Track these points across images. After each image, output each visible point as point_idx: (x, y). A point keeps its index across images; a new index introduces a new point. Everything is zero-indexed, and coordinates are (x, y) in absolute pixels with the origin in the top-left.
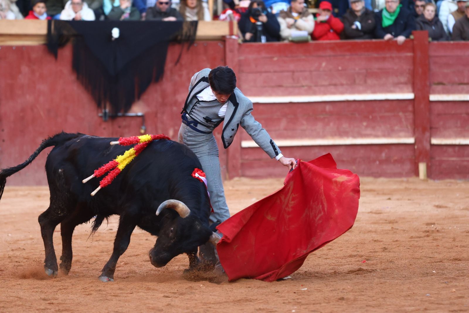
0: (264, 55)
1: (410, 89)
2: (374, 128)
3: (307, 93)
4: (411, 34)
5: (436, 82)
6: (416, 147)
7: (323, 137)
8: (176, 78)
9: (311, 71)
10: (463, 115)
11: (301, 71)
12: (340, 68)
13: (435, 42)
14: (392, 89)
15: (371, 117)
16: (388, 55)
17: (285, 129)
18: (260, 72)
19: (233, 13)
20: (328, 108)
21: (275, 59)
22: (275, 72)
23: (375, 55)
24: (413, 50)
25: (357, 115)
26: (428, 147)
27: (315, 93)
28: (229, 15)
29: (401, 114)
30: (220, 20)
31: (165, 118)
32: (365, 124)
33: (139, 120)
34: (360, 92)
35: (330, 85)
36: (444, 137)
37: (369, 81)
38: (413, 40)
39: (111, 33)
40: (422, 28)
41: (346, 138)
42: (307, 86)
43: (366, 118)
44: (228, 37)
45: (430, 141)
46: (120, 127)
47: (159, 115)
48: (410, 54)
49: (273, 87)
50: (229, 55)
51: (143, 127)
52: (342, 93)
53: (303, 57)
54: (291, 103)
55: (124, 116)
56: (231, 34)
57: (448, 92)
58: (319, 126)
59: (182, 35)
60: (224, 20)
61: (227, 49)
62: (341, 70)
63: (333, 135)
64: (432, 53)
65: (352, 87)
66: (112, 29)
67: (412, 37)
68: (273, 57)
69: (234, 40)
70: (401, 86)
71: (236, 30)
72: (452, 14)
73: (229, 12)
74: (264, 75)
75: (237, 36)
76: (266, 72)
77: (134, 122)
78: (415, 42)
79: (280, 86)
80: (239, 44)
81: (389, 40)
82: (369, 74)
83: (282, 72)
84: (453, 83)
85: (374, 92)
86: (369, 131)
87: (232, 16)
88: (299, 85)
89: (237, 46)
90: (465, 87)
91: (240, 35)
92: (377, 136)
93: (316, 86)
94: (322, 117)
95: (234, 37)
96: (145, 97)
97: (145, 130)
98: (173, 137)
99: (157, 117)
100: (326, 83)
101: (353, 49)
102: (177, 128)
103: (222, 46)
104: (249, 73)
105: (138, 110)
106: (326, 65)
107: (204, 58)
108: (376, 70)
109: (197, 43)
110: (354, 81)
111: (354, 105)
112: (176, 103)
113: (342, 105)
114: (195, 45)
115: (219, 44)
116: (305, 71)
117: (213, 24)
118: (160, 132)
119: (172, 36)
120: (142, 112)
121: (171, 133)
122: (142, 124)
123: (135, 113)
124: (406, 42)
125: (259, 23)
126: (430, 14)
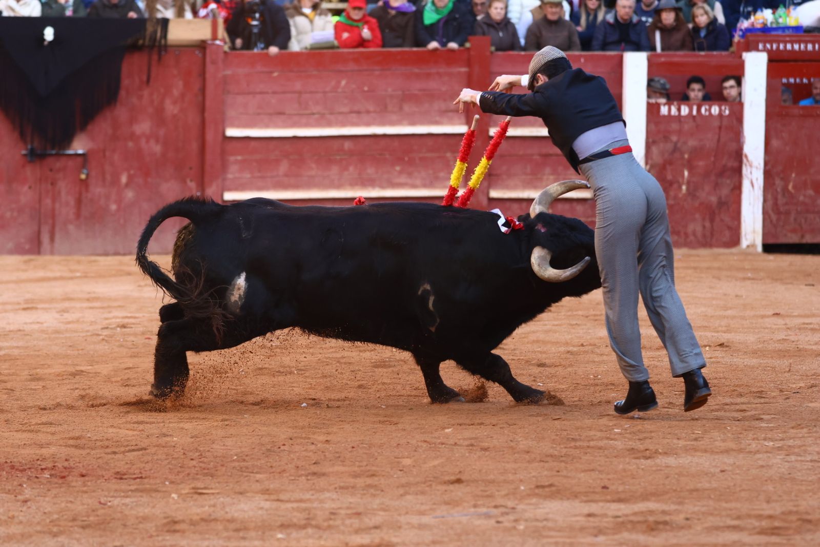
0: (259, 68)
1: (463, 119)
2: (410, 175)
3: (318, 124)
4: (466, 40)
7: (339, 187)
8: (134, 100)
9: (325, 93)
10: (535, 157)
11: (311, 92)
12: (366, 89)
13: (500, 53)
14: (438, 118)
15: (406, 159)
16: (434, 70)
17: (286, 175)
18: (254, 93)
19: (218, 7)
20: (347, 145)
21: (276, 74)
22: (274, 93)
23: (416, 70)
24: (469, 64)
25: (387, 156)
26: (485, 202)
27: (329, 124)
28: (212, 10)
29: (449, 155)
30: (199, 17)
31: (116, 157)
32: (398, 168)
33: (79, 160)
34: (392, 123)
35: (352, 112)
36: (508, 188)
37: (407, 108)
38: (468, 49)
39: (43, 35)
40: (484, 34)
41: (370, 189)
42: (319, 113)
43: (400, 160)
44: (210, 42)
45: (488, 193)
46: (51, 170)
47: (107, 154)
48: (464, 69)
49: (270, 114)
50: (210, 68)
51: (85, 171)
52: (368, 124)
53: (315, 73)
54: (295, 138)
55: (58, 155)
56: (215, 37)
58: (335, 170)
59: (144, 39)
60: (205, 17)
61: (208, 60)
62: (368, 91)
63: (353, 184)
64: (495, 68)
65: (382, 114)
66: (43, 29)
67: (468, 45)
68: (272, 72)
69: (218, 46)
70: (450, 114)
71: (221, 32)
73: (213, 6)
74: (258, 97)
75: (223, 40)
76: (261, 93)
77: (71, 163)
78: (472, 53)
79: (281, 113)
80: (225, 52)
81: (436, 50)
82: (407, 98)
83: (284, 93)
85: (413, 123)
86: (403, 179)
87: (217, 11)
88: (308, 112)
89: (222, 56)
91: (227, 40)
92: (414, 186)
93: (331, 114)
94: (338, 157)
95: (218, 42)
96: (90, 127)
97: (88, 175)
98: (127, 185)
99: (104, 156)
100: (346, 109)
101: (385, 61)
102: (132, 172)
103: (200, 55)
104: (238, 94)
105: (79, 147)
106: (347, 83)
107: (175, 72)
108: (416, 92)
109: (166, 51)
110: (386, 107)
111: (383, 142)
112: (133, 136)
113: (367, 141)
114: (163, 53)
115: (197, 52)
116: (316, 92)
117: (189, 22)
118: (108, 177)
119: (130, 41)
120: (83, 149)
121: (124, 179)
122: (84, 166)
123: (73, 150)
124: (459, 50)
125: (255, 23)
126: (499, 14)
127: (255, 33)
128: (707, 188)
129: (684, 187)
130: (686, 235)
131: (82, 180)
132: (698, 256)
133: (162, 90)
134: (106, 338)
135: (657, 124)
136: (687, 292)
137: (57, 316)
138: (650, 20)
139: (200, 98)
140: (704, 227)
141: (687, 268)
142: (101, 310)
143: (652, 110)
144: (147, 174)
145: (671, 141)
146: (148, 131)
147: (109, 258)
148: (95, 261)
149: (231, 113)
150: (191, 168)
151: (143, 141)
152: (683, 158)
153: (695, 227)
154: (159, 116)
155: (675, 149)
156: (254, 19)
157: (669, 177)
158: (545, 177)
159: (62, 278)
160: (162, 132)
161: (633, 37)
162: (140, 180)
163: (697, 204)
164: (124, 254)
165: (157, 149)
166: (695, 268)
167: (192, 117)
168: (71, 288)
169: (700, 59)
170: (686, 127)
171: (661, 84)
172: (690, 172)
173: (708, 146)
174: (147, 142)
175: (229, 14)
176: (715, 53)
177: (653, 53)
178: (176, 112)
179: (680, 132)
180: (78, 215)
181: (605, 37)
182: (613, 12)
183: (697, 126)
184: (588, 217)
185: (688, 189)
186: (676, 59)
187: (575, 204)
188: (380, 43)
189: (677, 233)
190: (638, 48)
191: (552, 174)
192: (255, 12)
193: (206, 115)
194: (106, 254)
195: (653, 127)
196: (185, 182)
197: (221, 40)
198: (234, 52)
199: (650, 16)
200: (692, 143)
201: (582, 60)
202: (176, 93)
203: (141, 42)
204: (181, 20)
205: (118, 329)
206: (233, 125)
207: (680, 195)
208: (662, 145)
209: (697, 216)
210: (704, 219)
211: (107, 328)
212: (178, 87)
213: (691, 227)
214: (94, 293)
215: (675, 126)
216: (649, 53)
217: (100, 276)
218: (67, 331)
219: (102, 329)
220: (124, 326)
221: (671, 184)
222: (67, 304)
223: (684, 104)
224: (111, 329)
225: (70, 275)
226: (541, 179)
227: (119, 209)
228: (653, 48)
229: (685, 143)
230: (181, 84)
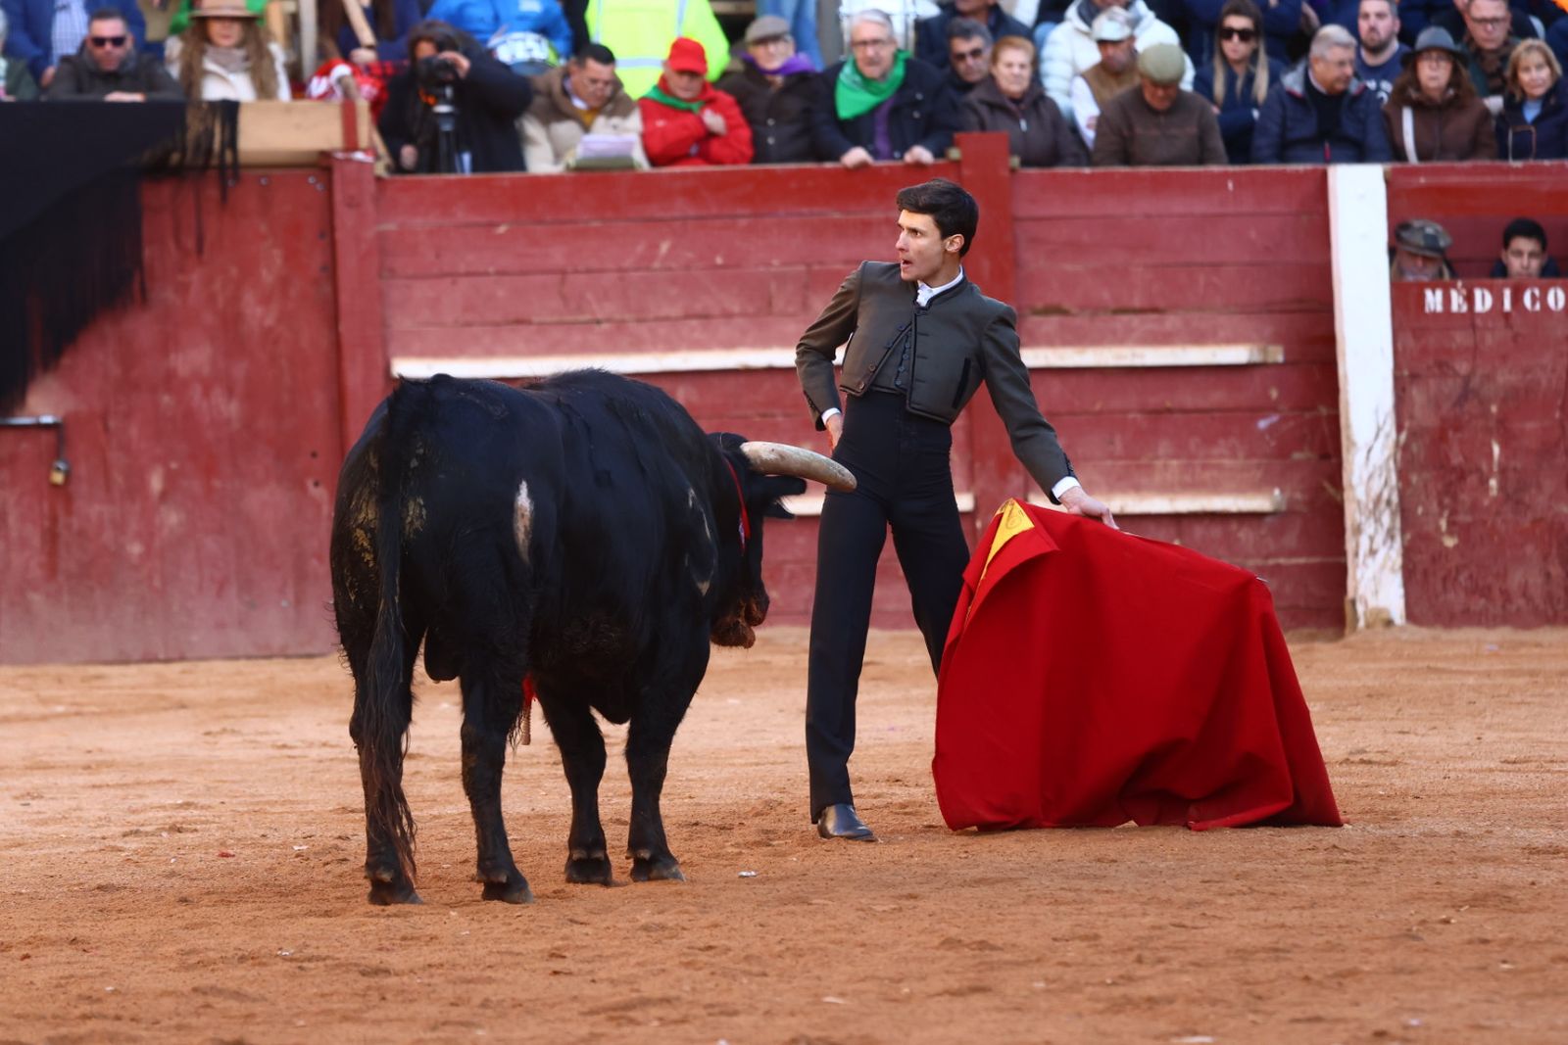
0: (461, 215)
3: (611, 346)
4: (952, 143)
5: (1039, 305)
6: (979, 524)
8: (170, 295)
9: (622, 271)
10: (1131, 416)
11: (589, 271)
12: (719, 260)
13: (1033, 171)
16: (877, 215)
18: (454, 275)
19: (353, 75)
21: (502, 229)
22: (501, 273)
23: (837, 216)
25: (780, 419)
27: (640, 346)
28: (340, 80)
30: (310, 97)
31: (134, 431)
33: (46, 438)
34: (786, 341)
35: (688, 316)
38: (957, 163)
40: (983, 126)
42: (610, 320)
44: (340, 155)
47: (112, 424)
49: (497, 324)
50: (345, 218)
51: (61, 466)
52: (730, 345)
53: (595, 224)
56: (351, 145)
57: (1078, 339)
59: (184, 151)
60: (324, 97)
61: (338, 197)
62: (724, 267)
64: (1023, 208)
65: (761, 323)
67: (955, 154)
68: (493, 225)
69: (361, 163)
71: (366, 131)
72: (1084, 76)
73: (341, 70)
74: (464, 282)
75: (371, 150)
76: (468, 274)
77: (27, 447)
78: (966, 172)
79: (519, 322)
80: (379, 179)
82: (817, 280)
83: (524, 273)
84: (1095, 309)
87: (352, 82)
88: (586, 317)
89: (371, 188)
90: (1135, 320)
91: (382, 149)
93: (640, 321)
95: (359, 156)
96: (66, 361)
97: (68, 475)
98: (164, 496)
99: (106, 429)
100: (675, 311)
101: (762, 195)
102: (174, 465)
103: (319, 187)
104: (415, 277)
105: (43, 407)
106: (673, 248)
107: (263, 228)
108: (839, 267)
109: (236, 177)
110: (770, 304)
111: (768, 385)
112: (169, 381)
113: (731, 383)
114: (230, 183)
115: (311, 180)
116: (601, 271)
117: (288, 110)
118: (118, 479)
119: (146, 156)
120: (54, 415)
121: (156, 483)
122: (57, 454)
123: (30, 415)
124: (934, 166)
125: (443, 109)
126: (1017, 77)
127: (447, 134)
128: (1549, 485)
129: (1493, 483)
130: (1507, 597)
131: (55, 486)
132: (1538, 645)
133: (234, 271)
134: (135, 858)
135: (1418, 333)
136: (1516, 730)
137: (17, 807)
138: (1387, 86)
139: (327, 289)
140: (1548, 575)
141: (1513, 673)
142: (120, 792)
143: (1405, 300)
144: (209, 471)
145: (1456, 374)
146: (206, 370)
147: (133, 669)
148: (98, 677)
149: (401, 323)
150: (314, 455)
151: (196, 391)
152: (1486, 414)
153: (1527, 576)
154: (230, 332)
155: (1466, 394)
156: (441, 99)
157: (1457, 459)
158: (1159, 463)
159: (24, 719)
160: (240, 370)
161: (1350, 128)
162: (196, 485)
163: (1526, 523)
164: (167, 661)
165: (232, 409)
166: (1532, 673)
167: (311, 335)
168: (45, 740)
169: (1512, 178)
170: (1489, 340)
171: (1426, 237)
172: (1503, 447)
173: (1544, 383)
174: (207, 392)
175: (382, 89)
176: (1547, 163)
177: (1398, 165)
178: (269, 321)
179: (1475, 352)
180: (52, 569)
181: (1284, 127)
182: (1300, 68)
183: (1515, 338)
184: (1267, 557)
185: (1502, 487)
186: (1453, 180)
187: (1234, 526)
188: (748, 151)
189: (1485, 592)
190: (1360, 154)
191: (1176, 456)
192: (443, 84)
193: (343, 328)
194: (124, 661)
195: (1410, 342)
196: (303, 488)
197: (365, 151)
198: (398, 178)
199: (1385, 77)
200: (1505, 377)
201: (1230, 185)
202: (267, 276)
203: (175, 157)
204: (265, 104)
205: (164, 834)
206: (409, 352)
207: (1486, 502)
208: (1432, 383)
209: (1529, 549)
210: (1545, 558)
211: (136, 833)
212: (271, 265)
213: (1516, 579)
214: (101, 750)
215: (1461, 338)
216: (1389, 166)
217: (110, 712)
218: (41, 841)
219: (125, 835)
220: (176, 829)
221: (1462, 475)
222: (37, 780)
223: (1482, 286)
224: (147, 834)
225: (41, 710)
226: (1149, 468)
227: (147, 554)
228: (1397, 153)
229: (1489, 378)
230: (277, 255)
